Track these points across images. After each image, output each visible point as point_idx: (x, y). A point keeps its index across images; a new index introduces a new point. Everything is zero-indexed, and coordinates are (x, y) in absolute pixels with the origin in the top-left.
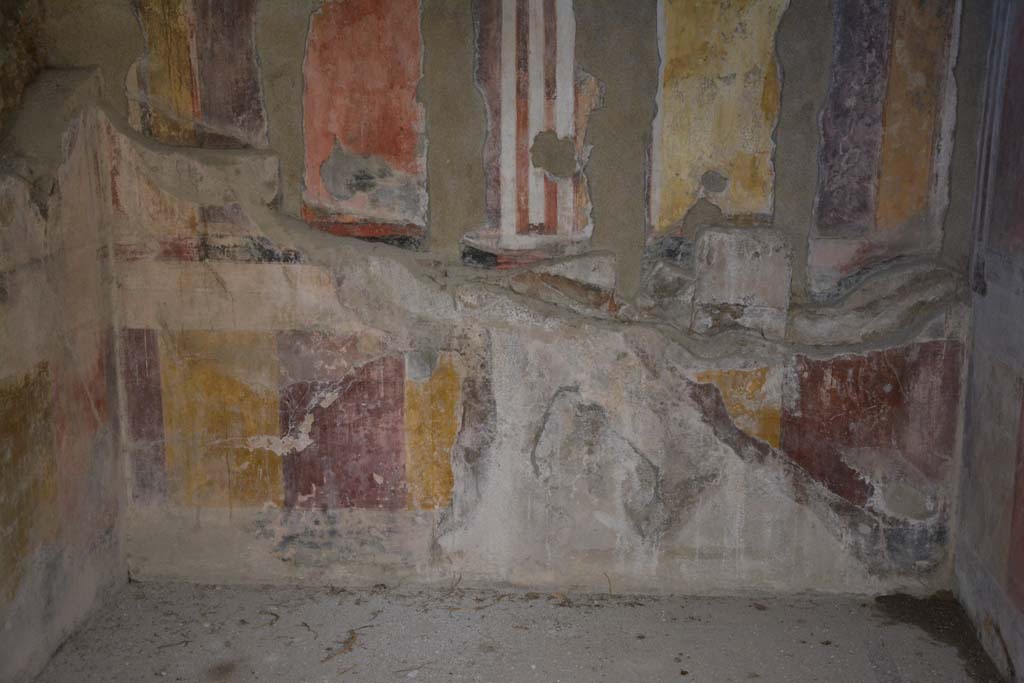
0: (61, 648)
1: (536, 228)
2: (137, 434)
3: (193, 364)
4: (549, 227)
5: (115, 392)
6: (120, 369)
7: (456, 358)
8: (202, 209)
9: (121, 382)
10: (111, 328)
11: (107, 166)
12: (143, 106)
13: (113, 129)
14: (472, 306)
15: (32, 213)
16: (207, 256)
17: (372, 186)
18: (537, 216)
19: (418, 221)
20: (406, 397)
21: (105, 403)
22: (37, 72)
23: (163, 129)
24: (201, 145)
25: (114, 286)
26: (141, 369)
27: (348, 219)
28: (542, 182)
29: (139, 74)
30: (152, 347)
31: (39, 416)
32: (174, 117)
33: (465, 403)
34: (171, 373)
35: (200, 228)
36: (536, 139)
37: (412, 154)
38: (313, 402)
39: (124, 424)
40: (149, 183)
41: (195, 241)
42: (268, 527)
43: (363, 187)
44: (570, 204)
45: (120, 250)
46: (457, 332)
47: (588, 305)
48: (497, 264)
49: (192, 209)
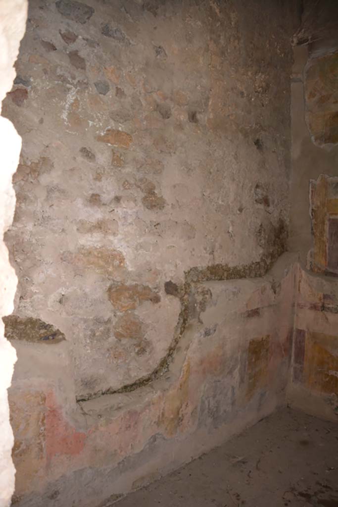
0: (262, 420)
2: (296, 362)
3: (315, 343)
5: (291, 348)
6: (294, 341)
8: (324, 295)
9: (293, 345)
10: (292, 328)
11: (298, 279)
12: (311, 262)
13: (301, 269)
15: (271, 292)
16: (324, 309)
21: (287, 350)
22: (283, 252)
23: (316, 270)
24: (326, 275)
25: (295, 315)
26: (300, 342)
29: (311, 252)
30: (304, 336)
31: (265, 350)
32: (319, 266)
34: (308, 344)
35: (322, 301)
39: (293, 358)
40: (309, 285)
41: (320, 305)
42: (332, 402)
45: (299, 305)
49: (321, 295)
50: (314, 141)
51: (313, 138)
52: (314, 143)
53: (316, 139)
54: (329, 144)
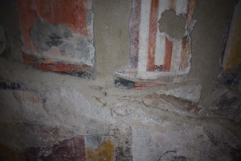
1: (158, 67)
4: (166, 67)
7: (112, 138)
14: (121, 115)
17: (61, 43)
18: (159, 61)
19: (89, 63)
20: (86, 153)
27: (49, 62)
28: (164, 42)
33: (116, 157)
36: (163, 15)
37: (84, 24)
38: (40, 154)
43: (56, 43)
44: (179, 55)
46: (113, 127)
47: (184, 109)
48: (135, 87)
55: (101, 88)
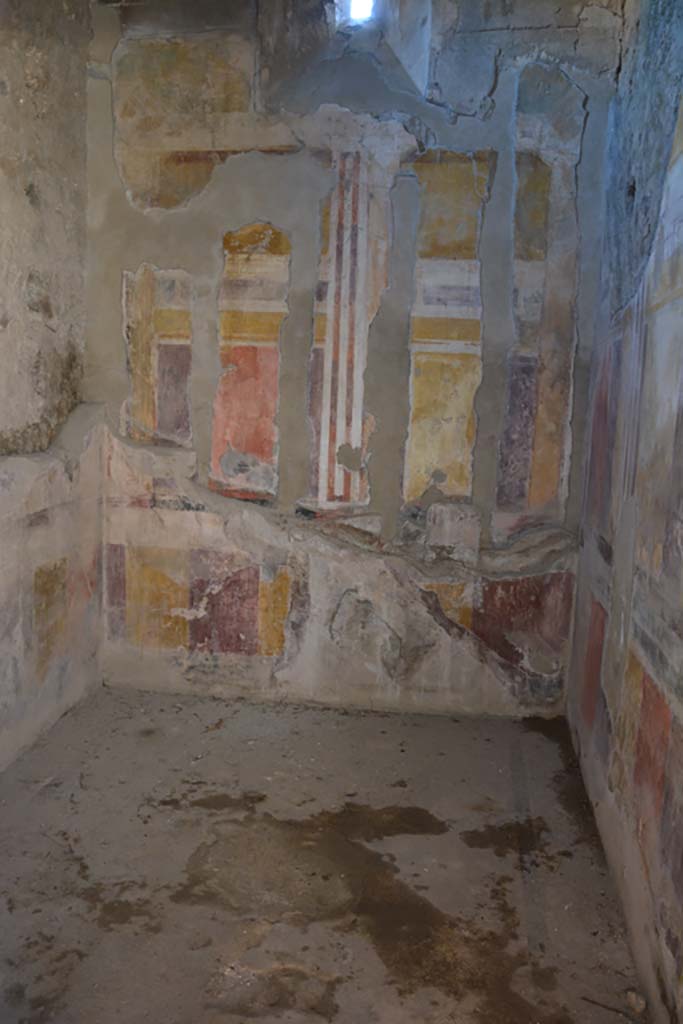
0: (66, 714)
1: (337, 498)
2: (111, 603)
3: (143, 565)
4: (345, 498)
5: (101, 579)
6: (104, 566)
7: (289, 569)
8: (154, 480)
9: (104, 573)
10: (101, 543)
11: (106, 455)
12: (127, 423)
13: (111, 436)
14: (298, 540)
15: (65, 478)
16: (154, 505)
17: (247, 470)
18: (339, 491)
19: (272, 491)
20: (260, 591)
21: (95, 584)
22: (76, 405)
23: (137, 436)
24: (156, 444)
25: (105, 520)
26: (116, 567)
27: (233, 488)
28: (342, 472)
29: (127, 405)
30: (122, 555)
31: (60, 586)
32: (143, 429)
33: (293, 595)
34: (131, 568)
35: (152, 490)
36: (340, 448)
37: (271, 454)
38: (208, 591)
39: (105, 597)
40: (127, 465)
41: (149, 497)
42: (180, 661)
43: (242, 471)
44: (358, 485)
45: (109, 500)
46: (290, 555)
47: (365, 543)
48: (315, 517)
49: (149, 480)
50: (130, 199)
51: (129, 194)
52: (132, 204)
53: (135, 197)
54: (158, 209)
55: (281, 516)
